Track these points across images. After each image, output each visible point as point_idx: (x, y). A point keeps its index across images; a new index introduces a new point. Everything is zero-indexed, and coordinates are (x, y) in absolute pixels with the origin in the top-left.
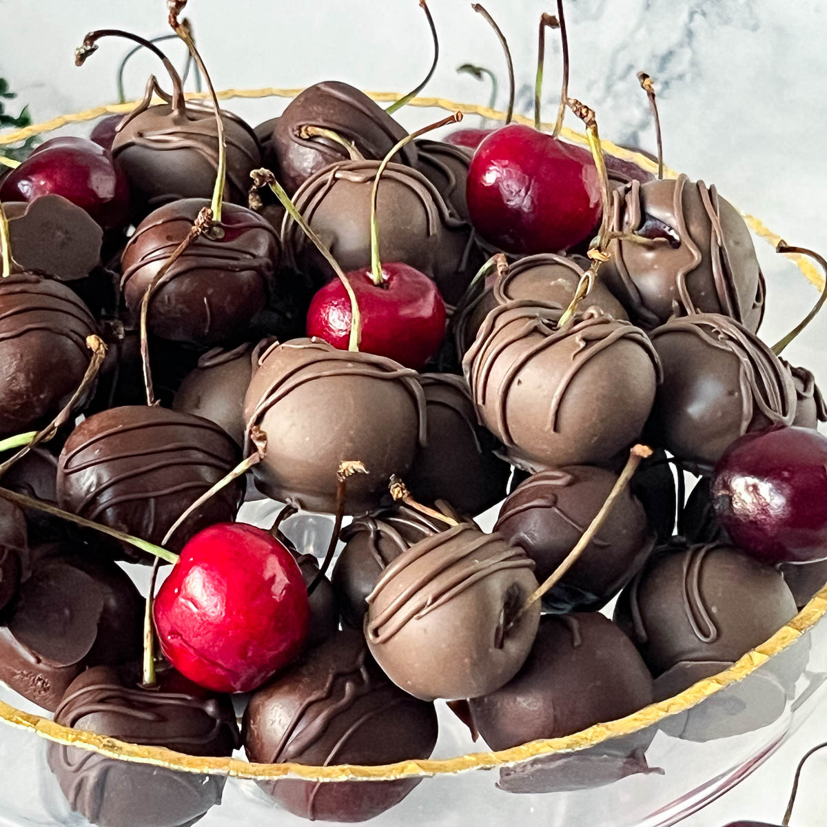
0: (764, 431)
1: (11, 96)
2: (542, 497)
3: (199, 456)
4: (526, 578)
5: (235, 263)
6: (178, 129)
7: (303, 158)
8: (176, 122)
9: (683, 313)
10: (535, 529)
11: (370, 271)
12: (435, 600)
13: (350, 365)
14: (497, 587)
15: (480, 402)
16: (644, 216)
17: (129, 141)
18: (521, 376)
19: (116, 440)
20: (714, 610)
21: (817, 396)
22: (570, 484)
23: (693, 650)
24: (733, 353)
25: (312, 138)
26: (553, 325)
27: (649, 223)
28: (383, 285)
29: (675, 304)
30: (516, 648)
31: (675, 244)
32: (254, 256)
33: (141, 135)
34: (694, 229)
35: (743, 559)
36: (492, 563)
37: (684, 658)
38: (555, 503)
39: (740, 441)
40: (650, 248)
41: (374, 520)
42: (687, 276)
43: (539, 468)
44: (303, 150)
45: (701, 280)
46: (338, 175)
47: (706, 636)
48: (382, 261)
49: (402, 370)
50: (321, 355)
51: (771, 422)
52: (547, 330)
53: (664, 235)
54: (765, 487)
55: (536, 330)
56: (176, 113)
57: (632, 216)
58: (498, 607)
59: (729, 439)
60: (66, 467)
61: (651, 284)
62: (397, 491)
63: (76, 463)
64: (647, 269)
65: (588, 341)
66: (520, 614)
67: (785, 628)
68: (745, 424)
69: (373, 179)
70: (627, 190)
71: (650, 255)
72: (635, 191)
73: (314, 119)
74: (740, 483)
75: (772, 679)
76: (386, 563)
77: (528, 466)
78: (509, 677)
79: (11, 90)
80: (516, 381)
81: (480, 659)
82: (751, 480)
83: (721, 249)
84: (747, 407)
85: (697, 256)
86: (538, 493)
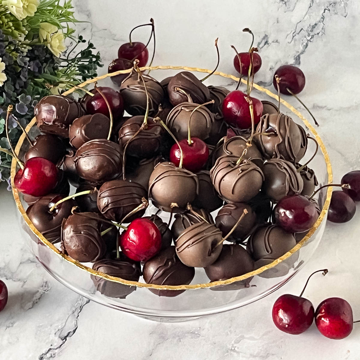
0: (291, 196)
1: (94, 48)
2: (228, 212)
3: (136, 196)
4: (219, 237)
5: (150, 137)
6: (139, 86)
7: (176, 96)
8: (139, 83)
9: (277, 157)
10: (225, 221)
11: (188, 140)
12: (192, 243)
13: (178, 172)
14: (210, 240)
15: (213, 184)
16: (268, 126)
17: (125, 88)
18: (224, 179)
19: (113, 191)
20: (271, 245)
21: (315, 178)
22: (235, 209)
23: (265, 256)
24: (284, 173)
25: (178, 91)
26: (235, 164)
27: (270, 128)
28: (192, 145)
29: (274, 153)
30: (214, 256)
31: (276, 135)
32: (156, 135)
33: (128, 87)
34: (281, 131)
35: (281, 231)
36: (209, 234)
37: (262, 257)
38: (230, 214)
39: (285, 198)
40: (269, 136)
41: (183, 214)
42: (278, 145)
43: (229, 202)
44: (175, 94)
45: (282, 146)
46: (182, 108)
47: (268, 252)
48: (191, 137)
49: (193, 174)
50: (170, 169)
51: (294, 193)
52: (232, 165)
53: (274, 132)
54: (288, 213)
55: (229, 165)
56: (139, 80)
57: (265, 126)
58: (210, 245)
59: (283, 196)
60: (100, 196)
61: (268, 146)
62: (189, 208)
63: (102, 195)
64: (268, 142)
65: (243, 171)
66: (216, 247)
67: (288, 252)
68: (287, 193)
69: (192, 111)
70: (265, 117)
71: (269, 138)
72: (266, 117)
73: (179, 85)
74: (282, 211)
75: (285, 265)
76: (185, 228)
77: (227, 201)
78: (213, 262)
79: (94, 46)
80: (223, 179)
81: (204, 260)
82: (284, 211)
83: (288, 138)
84: (287, 188)
85: (281, 140)
86: (227, 211)
